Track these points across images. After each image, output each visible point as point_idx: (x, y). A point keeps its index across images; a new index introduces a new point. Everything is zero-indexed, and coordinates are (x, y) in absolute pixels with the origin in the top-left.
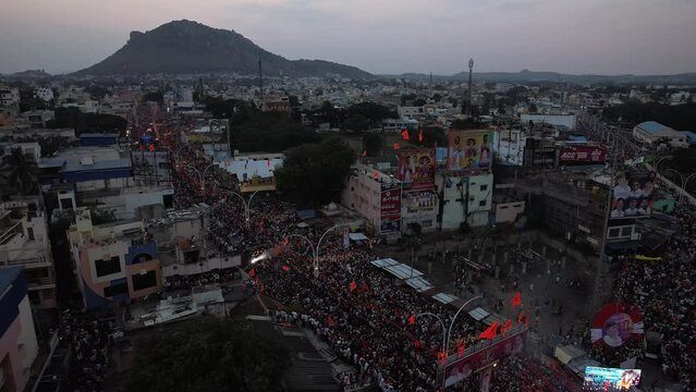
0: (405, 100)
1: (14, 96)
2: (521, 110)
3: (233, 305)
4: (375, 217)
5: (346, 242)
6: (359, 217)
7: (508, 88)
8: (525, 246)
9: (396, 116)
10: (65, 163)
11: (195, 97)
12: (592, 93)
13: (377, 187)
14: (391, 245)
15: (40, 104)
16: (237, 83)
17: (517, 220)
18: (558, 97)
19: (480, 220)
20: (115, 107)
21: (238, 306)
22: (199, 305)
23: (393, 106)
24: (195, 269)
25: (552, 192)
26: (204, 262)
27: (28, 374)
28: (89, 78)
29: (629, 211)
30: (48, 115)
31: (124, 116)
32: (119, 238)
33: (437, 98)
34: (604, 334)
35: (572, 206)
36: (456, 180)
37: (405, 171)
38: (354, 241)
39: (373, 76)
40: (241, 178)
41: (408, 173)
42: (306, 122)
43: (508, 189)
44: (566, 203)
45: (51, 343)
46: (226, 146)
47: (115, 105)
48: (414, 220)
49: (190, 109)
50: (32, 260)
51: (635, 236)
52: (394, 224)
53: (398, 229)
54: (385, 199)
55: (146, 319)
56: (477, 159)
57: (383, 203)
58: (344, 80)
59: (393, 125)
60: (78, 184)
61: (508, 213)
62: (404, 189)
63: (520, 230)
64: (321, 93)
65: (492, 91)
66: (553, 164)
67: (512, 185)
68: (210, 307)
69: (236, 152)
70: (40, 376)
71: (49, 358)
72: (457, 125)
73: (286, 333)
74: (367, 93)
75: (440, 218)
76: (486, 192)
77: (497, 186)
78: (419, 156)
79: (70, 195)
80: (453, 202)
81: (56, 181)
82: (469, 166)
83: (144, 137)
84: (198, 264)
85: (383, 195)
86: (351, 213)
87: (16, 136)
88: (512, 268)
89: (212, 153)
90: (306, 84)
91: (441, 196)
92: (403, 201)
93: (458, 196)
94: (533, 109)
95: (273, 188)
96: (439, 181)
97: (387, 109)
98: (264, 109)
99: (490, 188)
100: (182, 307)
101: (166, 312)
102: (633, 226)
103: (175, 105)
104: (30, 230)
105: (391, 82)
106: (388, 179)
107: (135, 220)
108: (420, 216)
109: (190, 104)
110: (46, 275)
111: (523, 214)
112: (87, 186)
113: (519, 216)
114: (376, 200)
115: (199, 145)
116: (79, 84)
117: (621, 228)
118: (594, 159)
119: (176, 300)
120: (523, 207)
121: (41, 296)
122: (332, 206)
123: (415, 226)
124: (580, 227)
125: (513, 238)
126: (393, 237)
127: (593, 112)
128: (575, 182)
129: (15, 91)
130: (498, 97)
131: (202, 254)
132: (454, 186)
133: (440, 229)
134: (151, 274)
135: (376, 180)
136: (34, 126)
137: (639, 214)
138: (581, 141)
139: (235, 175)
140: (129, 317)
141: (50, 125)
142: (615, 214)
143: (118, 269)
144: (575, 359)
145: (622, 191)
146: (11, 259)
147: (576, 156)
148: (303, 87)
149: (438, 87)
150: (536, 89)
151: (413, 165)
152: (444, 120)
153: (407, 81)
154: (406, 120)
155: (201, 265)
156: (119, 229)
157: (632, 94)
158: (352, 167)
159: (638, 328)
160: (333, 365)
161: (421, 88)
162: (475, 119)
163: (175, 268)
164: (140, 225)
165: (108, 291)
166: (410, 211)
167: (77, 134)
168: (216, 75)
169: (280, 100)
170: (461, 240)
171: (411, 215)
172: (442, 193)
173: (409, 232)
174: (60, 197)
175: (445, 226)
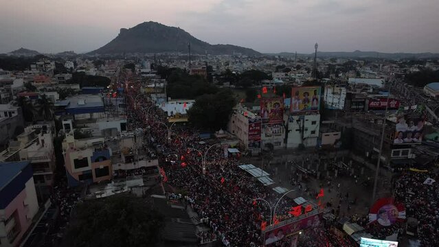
0: (278, 69)
1: (52, 66)
2: (350, 75)
3: (147, 188)
4: (245, 139)
5: (226, 154)
6: (236, 138)
7: (345, 62)
8: (339, 159)
9: (271, 78)
10: (69, 104)
11: (152, 67)
12: (399, 65)
13: (246, 121)
14: (255, 156)
15: (65, 71)
16: (180, 58)
17: (335, 143)
18: (377, 67)
19: (312, 143)
20: (106, 72)
21: (150, 189)
22: (129, 187)
23: (271, 72)
24: (131, 166)
25: (359, 126)
26: (136, 163)
27: (30, 222)
28: (97, 55)
29: (406, 140)
30: (68, 76)
31: (109, 77)
32: (89, 147)
33: (298, 68)
34: (378, 217)
35: (370, 135)
36: (296, 118)
37: (264, 112)
38: (231, 153)
39: (260, 54)
40: (169, 114)
41: (266, 113)
42: (215, 82)
43: (331, 124)
44: (366, 134)
45: (46, 205)
46: (164, 95)
47: (106, 71)
48: (269, 142)
49: (148, 73)
50: (40, 158)
51: (410, 156)
52: (257, 143)
53: (259, 147)
54: (251, 129)
55: (98, 194)
56: (310, 105)
57: (250, 131)
58: (244, 57)
59: (268, 84)
60: (76, 116)
61: (330, 139)
62: (263, 122)
63: (337, 150)
64: (228, 65)
65: (334, 64)
66: (363, 109)
67: (333, 122)
68: (133, 189)
69: (169, 98)
70: (37, 223)
71: (44, 214)
72: (307, 84)
73: (173, 206)
74: (256, 64)
75: (285, 140)
76: (315, 126)
77: (323, 122)
78: (273, 102)
79: (69, 122)
80: (294, 131)
81: (64, 114)
82: (305, 109)
83: (119, 89)
84: (133, 164)
85: (250, 126)
86: (232, 136)
87: (48, 88)
88: (328, 173)
89: (155, 99)
90: (220, 58)
91: (286, 128)
92: (263, 130)
93: (297, 127)
94: (358, 75)
95: (186, 120)
96: (285, 118)
97: (266, 74)
98: (190, 73)
99: (318, 123)
100: (119, 188)
101: (109, 191)
102: (410, 150)
103: (140, 71)
104: (43, 141)
105: (272, 57)
106: (253, 116)
107: (100, 137)
108: (273, 139)
109: (148, 70)
110: (48, 166)
111: (339, 140)
112: (80, 117)
113: (337, 141)
114: (245, 129)
115: (149, 94)
116: (90, 59)
117: (401, 150)
118: (391, 106)
119: (117, 184)
120: (340, 135)
121: (45, 179)
122: (221, 132)
123: (270, 145)
124: (375, 149)
125: (332, 155)
126: (255, 151)
127: (398, 76)
128: (376, 120)
129: (53, 63)
130: (337, 67)
131: (136, 158)
132: (295, 121)
133: (286, 147)
134: (106, 169)
135: (246, 116)
136: (60, 83)
137: (414, 142)
138: (385, 95)
139: (167, 112)
140: (88, 193)
141: (69, 82)
142: (396, 141)
143: (87, 165)
144: (357, 232)
145: (402, 127)
146: (29, 156)
147: (380, 104)
148: (219, 60)
149: (301, 61)
150: (362, 62)
151: (269, 108)
152: (299, 81)
153: (282, 57)
154: (276, 80)
155: (135, 164)
156: (90, 142)
157: (427, 65)
158: (233, 109)
159: (402, 215)
160: (198, 227)
161: (290, 61)
162: (319, 80)
163: (120, 165)
164: (102, 140)
165: (81, 177)
166: (267, 136)
167: (81, 87)
168: (168, 53)
169: (200, 68)
170: (299, 155)
171: (267, 138)
172: (287, 125)
173: (266, 149)
174: (64, 122)
175: (288, 146)
